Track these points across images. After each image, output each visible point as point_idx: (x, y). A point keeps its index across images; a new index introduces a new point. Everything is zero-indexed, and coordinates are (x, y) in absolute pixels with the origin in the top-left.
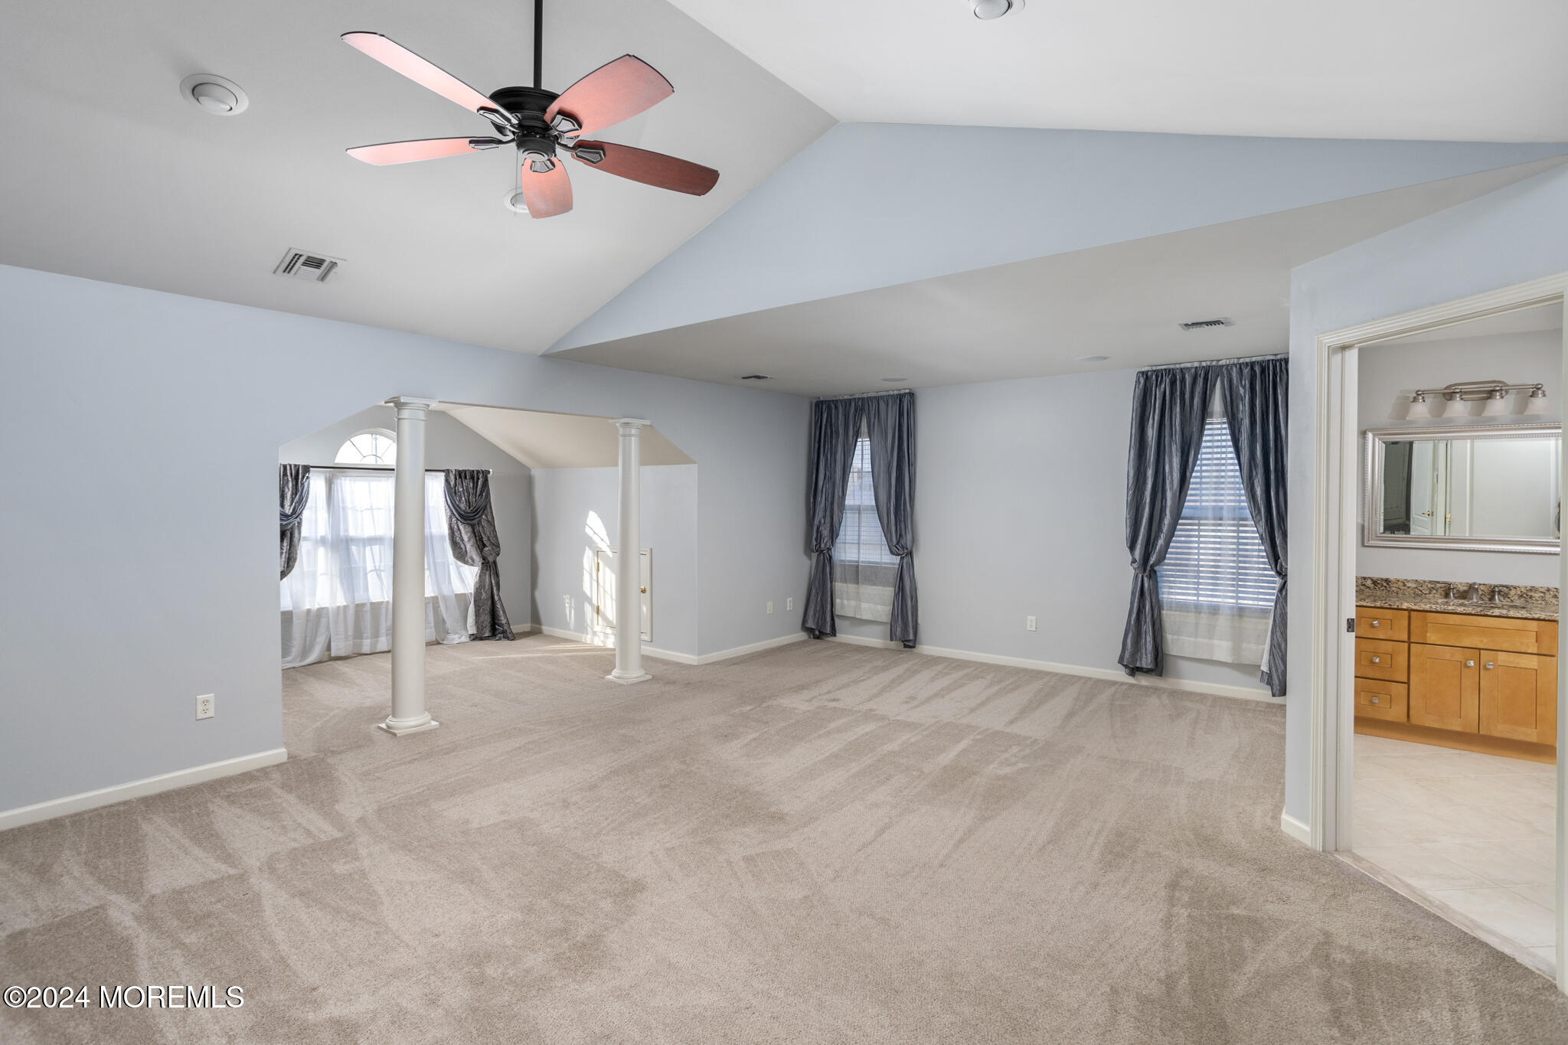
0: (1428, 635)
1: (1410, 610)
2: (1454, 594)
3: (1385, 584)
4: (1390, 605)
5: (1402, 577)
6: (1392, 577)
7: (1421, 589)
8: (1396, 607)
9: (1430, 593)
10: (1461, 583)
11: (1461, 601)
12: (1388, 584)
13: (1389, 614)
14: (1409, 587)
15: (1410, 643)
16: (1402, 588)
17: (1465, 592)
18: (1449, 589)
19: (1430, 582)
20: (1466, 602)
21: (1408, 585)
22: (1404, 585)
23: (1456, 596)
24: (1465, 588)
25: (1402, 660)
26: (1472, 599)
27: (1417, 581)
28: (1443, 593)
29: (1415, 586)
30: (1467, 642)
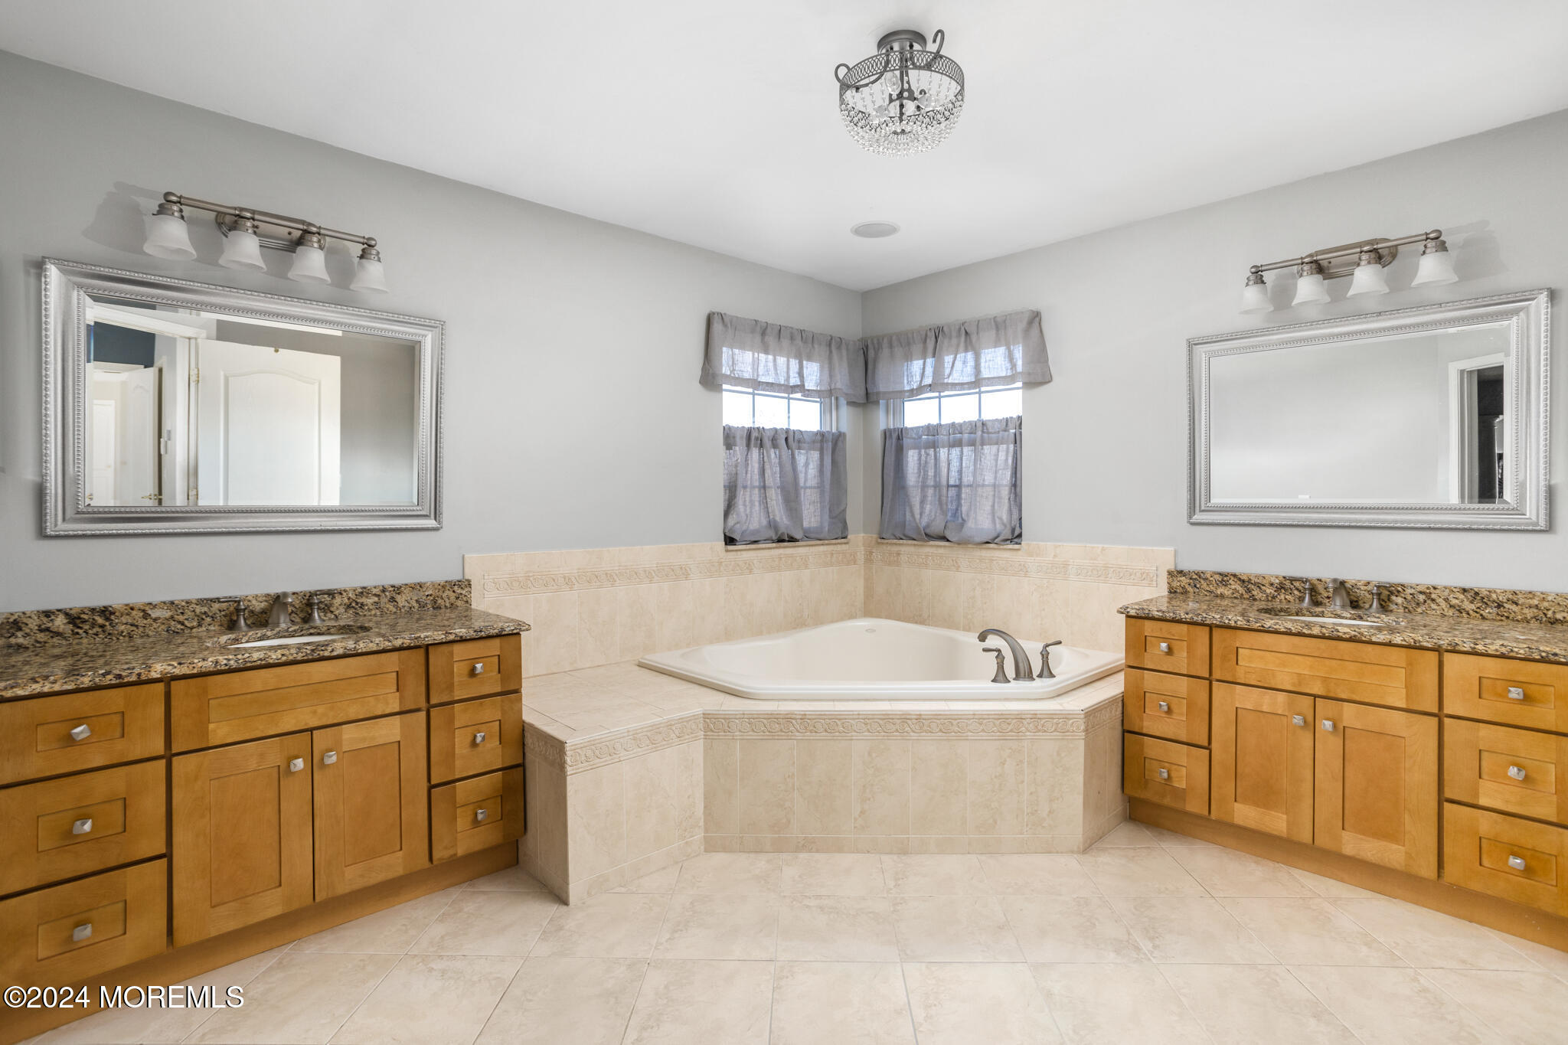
0: (211, 726)
1: (168, 680)
2: (245, 619)
3: (100, 621)
4: (119, 676)
5: (138, 598)
6: (116, 599)
7: (181, 618)
8: (134, 678)
9: (200, 625)
10: (256, 597)
11: (260, 633)
12: (107, 619)
13: (117, 697)
14: (155, 620)
15: (169, 757)
16: (141, 622)
17: (264, 612)
18: (238, 610)
19: (201, 602)
20: (269, 633)
21: (155, 614)
22: (146, 616)
23: (249, 622)
24: (263, 605)
25: (152, 805)
26: (277, 624)
27: (172, 603)
28: (225, 620)
29: (168, 614)
30: (289, 723)
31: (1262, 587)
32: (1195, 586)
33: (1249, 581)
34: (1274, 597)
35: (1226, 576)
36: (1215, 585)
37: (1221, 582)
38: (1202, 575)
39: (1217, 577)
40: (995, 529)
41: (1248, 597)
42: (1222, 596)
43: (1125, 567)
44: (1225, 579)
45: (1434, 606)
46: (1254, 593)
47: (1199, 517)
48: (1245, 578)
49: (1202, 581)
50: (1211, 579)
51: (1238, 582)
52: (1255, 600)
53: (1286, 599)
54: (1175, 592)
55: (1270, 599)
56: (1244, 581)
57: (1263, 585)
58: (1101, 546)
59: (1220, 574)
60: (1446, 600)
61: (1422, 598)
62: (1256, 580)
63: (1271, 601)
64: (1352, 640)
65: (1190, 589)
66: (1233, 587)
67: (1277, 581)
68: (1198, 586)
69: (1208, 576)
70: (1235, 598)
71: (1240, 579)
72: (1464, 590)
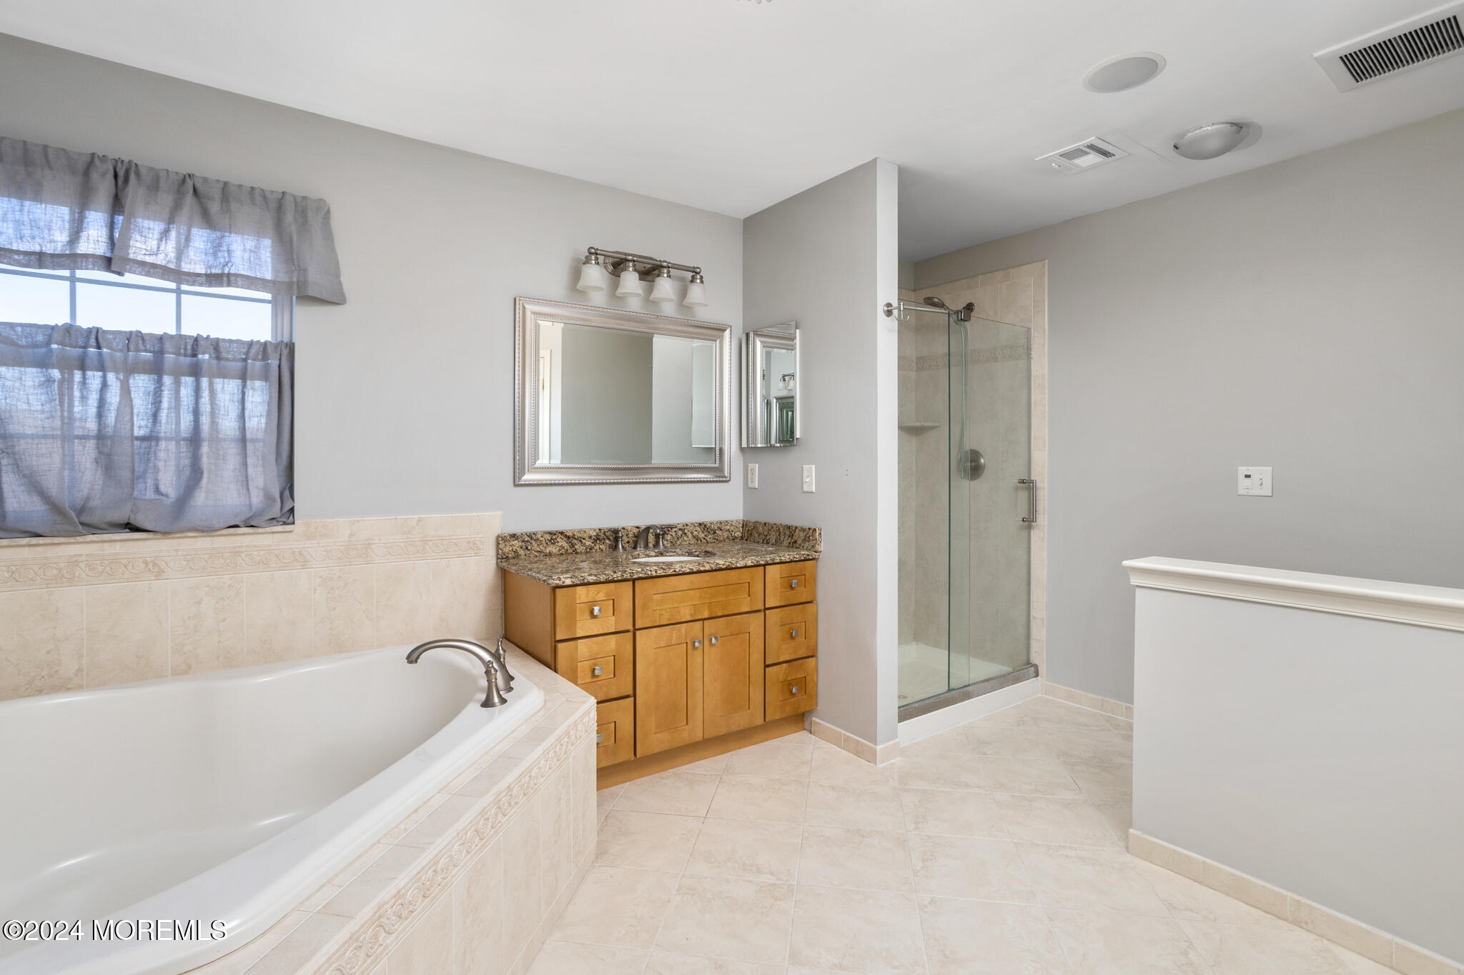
31: (583, 541)
32: (527, 548)
33: (573, 537)
34: (591, 549)
35: (555, 534)
36: (545, 545)
37: (550, 541)
38: (534, 536)
39: (548, 537)
40: (250, 505)
41: (572, 551)
42: (550, 554)
43: (447, 538)
44: (554, 537)
45: (686, 538)
46: (576, 547)
47: (528, 477)
48: (570, 534)
49: (533, 542)
50: (542, 539)
51: (565, 539)
52: (577, 553)
53: (600, 548)
54: (507, 557)
55: (588, 550)
56: (569, 537)
57: (584, 539)
58: (416, 516)
59: (550, 533)
60: (692, 533)
61: (680, 533)
62: (579, 535)
63: (589, 552)
64: (727, 569)
65: (522, 552)
66: (560, 544)
67: (595, 534)
68: (529, 548)
69: (539, 536)
70: (562, 554)
71: (566, 536)
72: (700, 524)
